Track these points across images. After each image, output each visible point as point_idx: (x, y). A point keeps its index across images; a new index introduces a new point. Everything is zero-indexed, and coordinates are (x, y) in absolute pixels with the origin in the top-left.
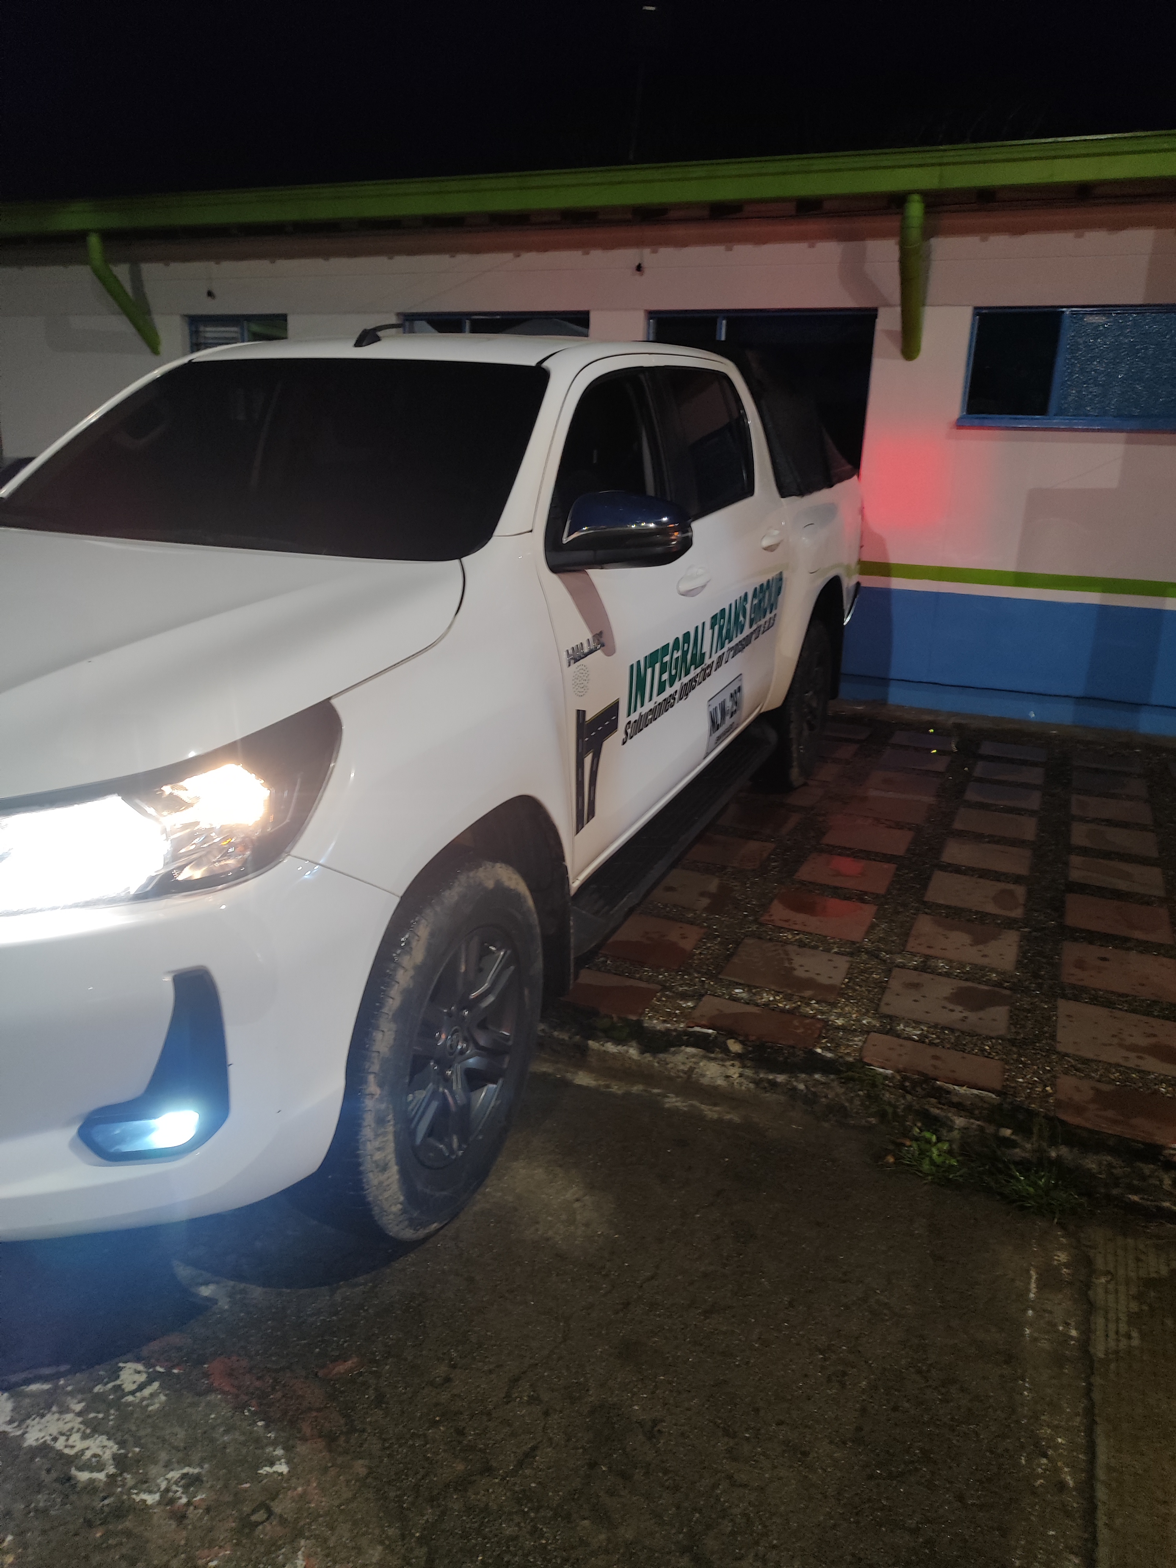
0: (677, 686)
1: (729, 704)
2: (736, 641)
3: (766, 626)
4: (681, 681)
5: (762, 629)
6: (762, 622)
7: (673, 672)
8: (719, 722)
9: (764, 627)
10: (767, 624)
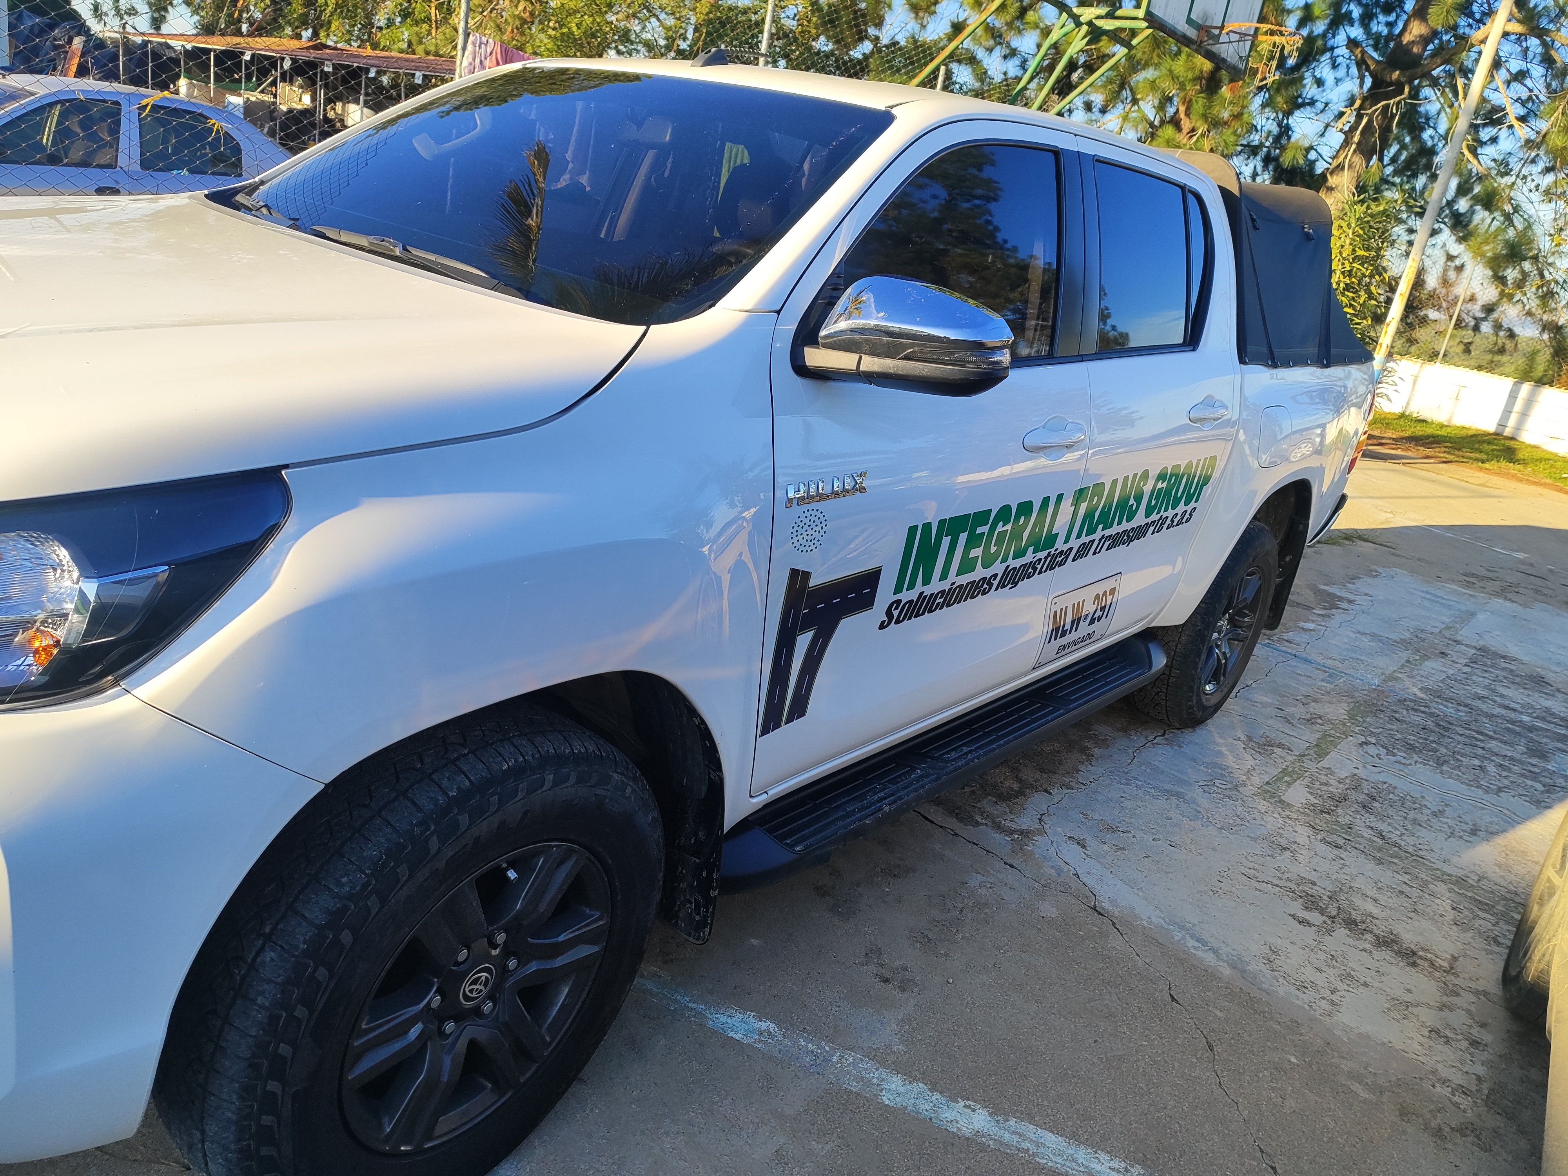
1: (1090, 607)
2: (1115, 530)
3: (1176, 520)
4: (1006, 564)
5: (1169, 522)
6: (1170, 513)
7: (993, 550)
8: (1068, 626)
9: (1172, 521)
10: (1179, 517)
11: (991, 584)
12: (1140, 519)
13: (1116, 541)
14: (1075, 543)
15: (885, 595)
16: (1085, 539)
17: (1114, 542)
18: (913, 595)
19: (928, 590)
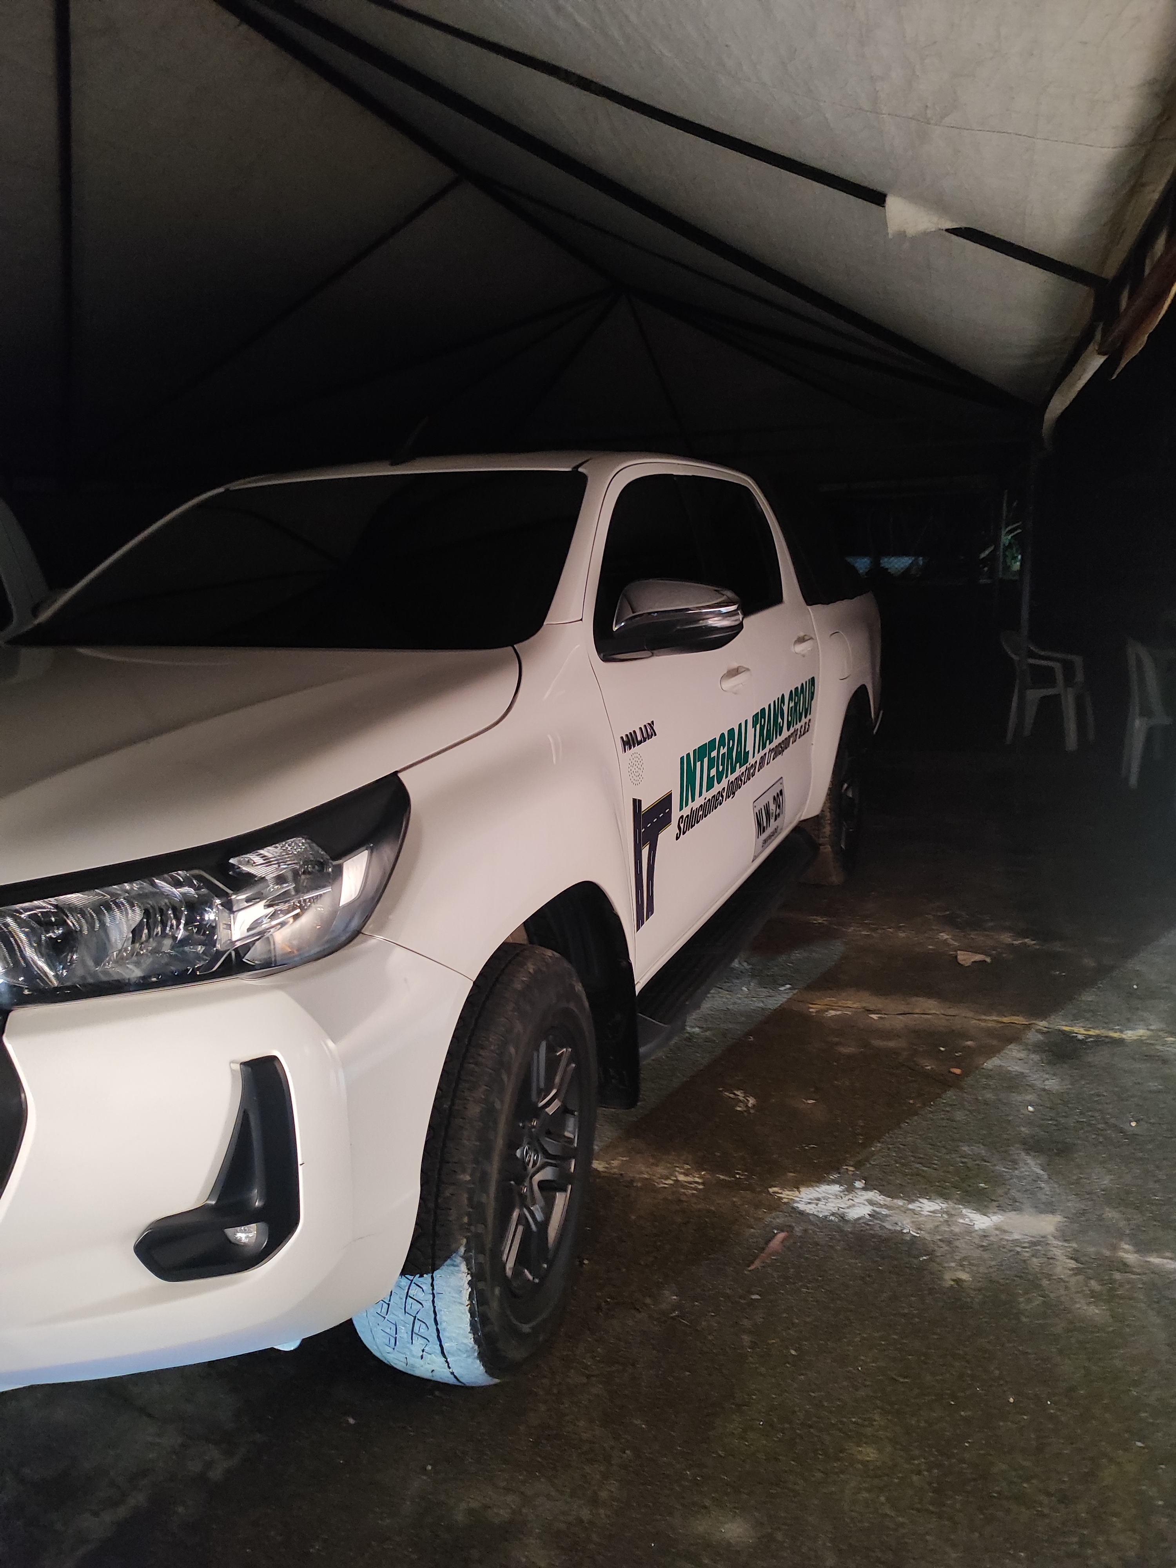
0: (724, 783)
1: (772, 807)
2: (776, 742)
3: (802, 731)
4: (728, 779)
5: (799, 733)
6: (799, 726)
7: (721, 768)
8: (765, 824)
10: (803, 728)
11: (722, 797)
12: (785, 734)
14: (758, 757)
15: (676, 814)
16: (762, 753)
17: (775, 754)
18: (689, 811)
19: (695, 806)
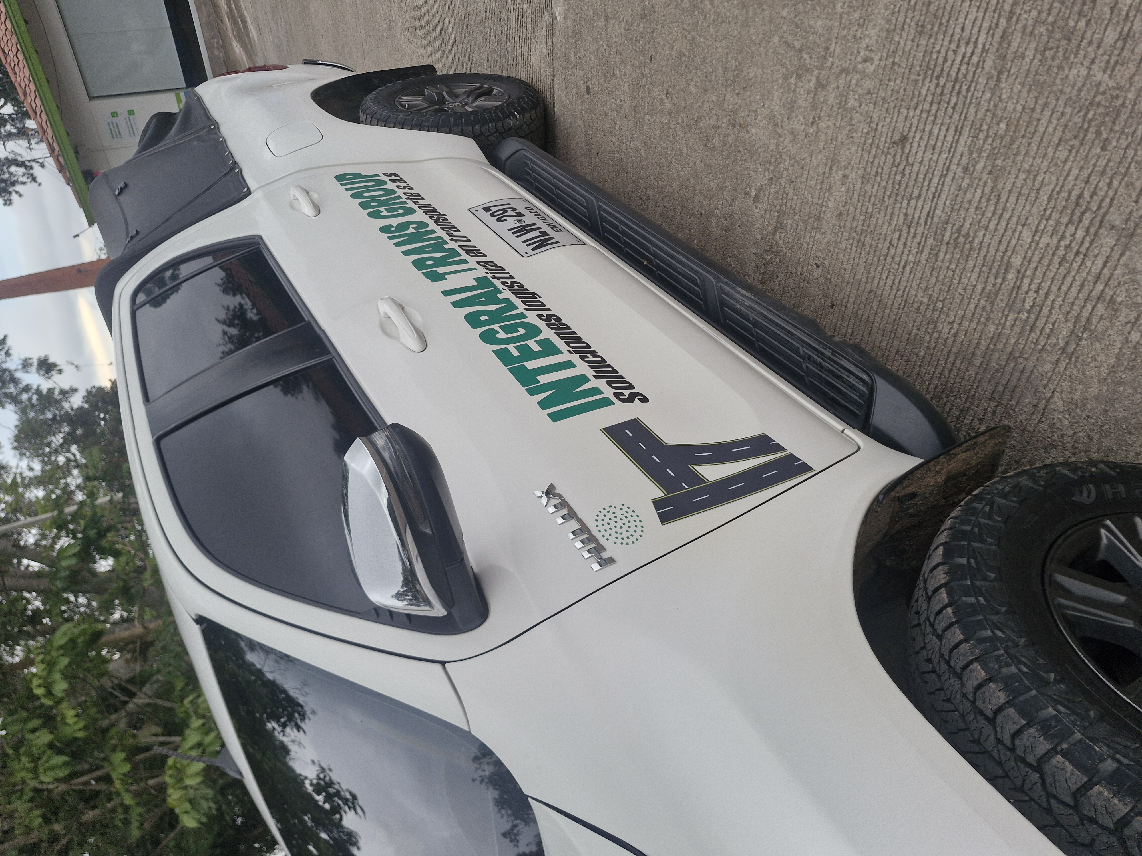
0: (532, 317)
1: (511, 222)
2: (440, 233)
3: (403, 185)
4: (526, 313)
5: (407, 191)
6: (400, 192)
7: (522, 331)
8: (536, 233)
9: (404, 188)
10: (399, 184)
11: (549, 317)
12: (420, 216)
13: (448, 227)
14: (472, 261)
15: (619, 413)
16: (464, 256)
17: (450, 229)
18: (602, 384)
19: (590, 373)
